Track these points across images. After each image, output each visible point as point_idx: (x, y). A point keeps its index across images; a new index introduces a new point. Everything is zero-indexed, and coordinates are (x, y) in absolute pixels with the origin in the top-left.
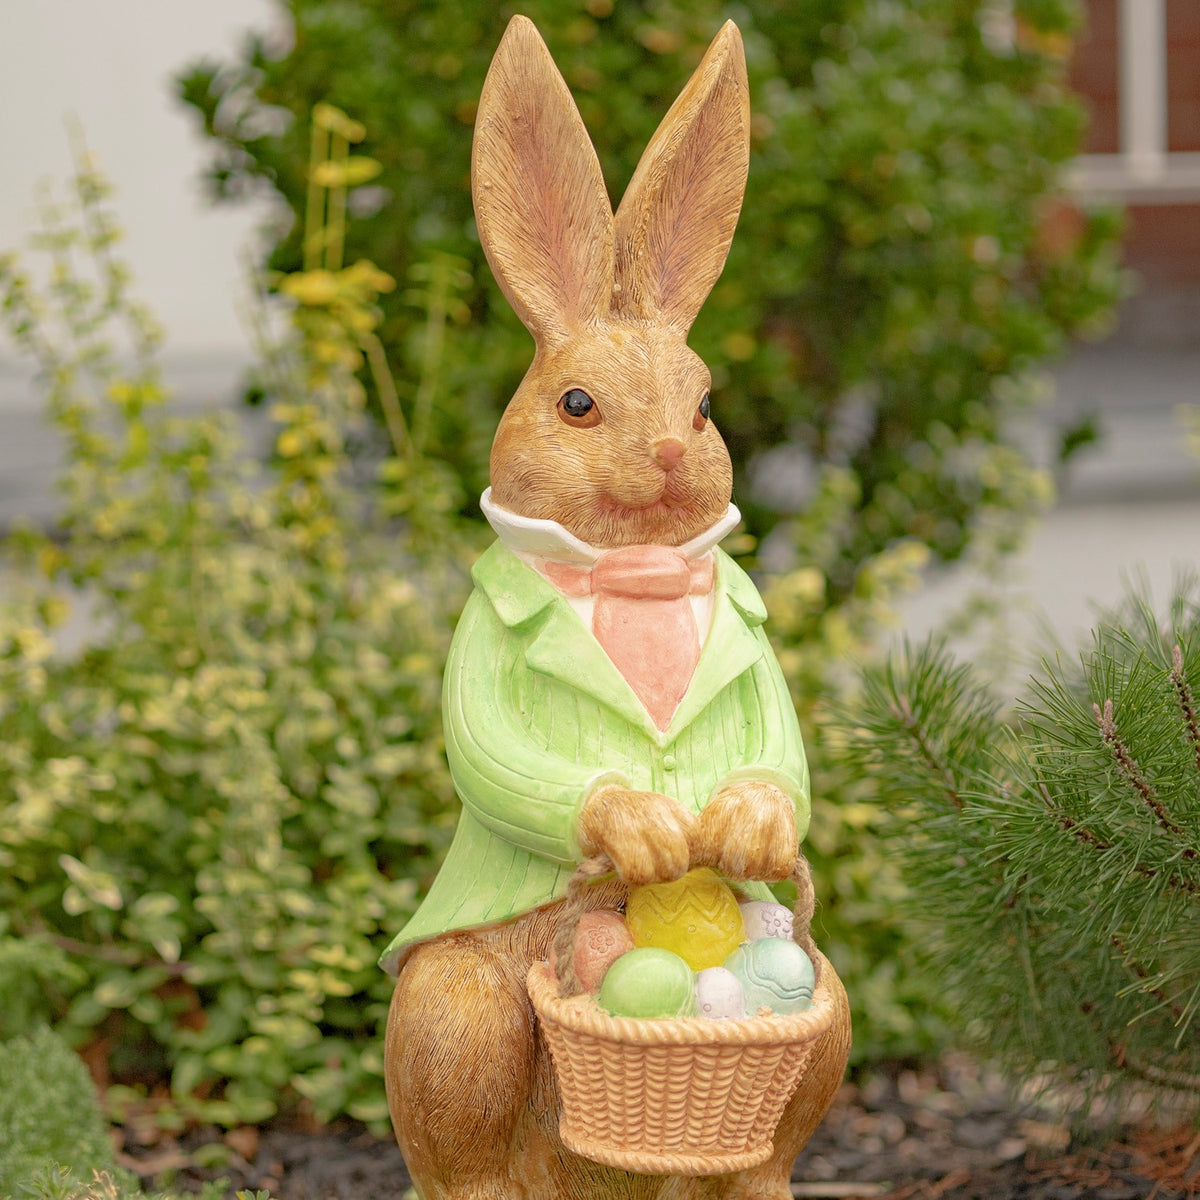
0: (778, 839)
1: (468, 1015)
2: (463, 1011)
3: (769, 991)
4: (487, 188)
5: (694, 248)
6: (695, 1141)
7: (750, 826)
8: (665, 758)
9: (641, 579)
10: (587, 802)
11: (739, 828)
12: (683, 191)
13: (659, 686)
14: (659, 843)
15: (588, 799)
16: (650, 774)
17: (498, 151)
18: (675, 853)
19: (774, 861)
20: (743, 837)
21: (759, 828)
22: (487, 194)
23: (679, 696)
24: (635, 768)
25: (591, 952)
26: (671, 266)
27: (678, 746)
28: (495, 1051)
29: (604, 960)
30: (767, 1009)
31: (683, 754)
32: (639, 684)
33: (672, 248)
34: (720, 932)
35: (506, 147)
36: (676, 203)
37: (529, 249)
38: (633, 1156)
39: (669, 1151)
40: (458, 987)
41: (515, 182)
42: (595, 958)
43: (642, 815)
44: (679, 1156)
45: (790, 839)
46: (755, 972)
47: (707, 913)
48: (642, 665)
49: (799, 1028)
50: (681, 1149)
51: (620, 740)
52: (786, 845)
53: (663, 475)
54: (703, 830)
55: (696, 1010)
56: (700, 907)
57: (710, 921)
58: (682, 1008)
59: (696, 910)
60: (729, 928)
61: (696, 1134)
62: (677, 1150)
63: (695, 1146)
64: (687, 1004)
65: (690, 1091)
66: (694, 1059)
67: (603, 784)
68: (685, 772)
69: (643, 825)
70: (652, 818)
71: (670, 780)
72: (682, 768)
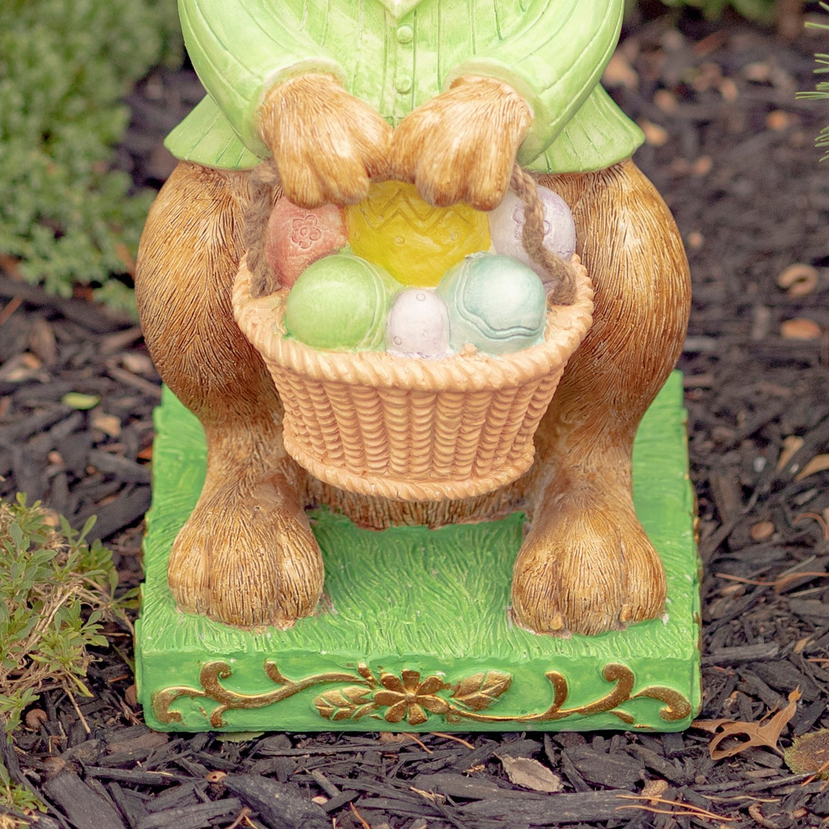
0: (478, 170)
1: (176, 278)
2: (173, 272)
3: (475, 328)
6: (400, 469)
7: (440, 156)
8: (400, 29)
10: (267, 96)
11: (429, 154)
14: (323, 170)
15: (270, 93)
16: (382, 44)
18: (341, 183)
19: (473, 193)
20: (431, 167)
21: (452, 157)
24: (365, 37)
25: (293, 245)
27: (420, 14)
28: (203, 323)
29: (305, 257)
30: (470, 348)
31: (426, 22)
34: (435, 245)
38: (334, 472)
39: (373, 474)
40: (176, 240)
42: (295, 253)
43: (309, 134)
44: (384, 480)
45: (494, 171)
46: (464, 303)
47: (420, 224)
49: (504, 375)
50: (387, 474)
52: (487, 178)
54: (393, 149)
55: (387, 341)
56: (412, 215)
57: (423, 234)
58: (365, 340)
59: (407, 220)
60: (449, 241)
61: (402, 462)
62: (381, 474)
63: (401, 473)
64: (373, 334)
65: (383, 423)
66: (378, 396)
67: (292, 75)
68: (428, 45)
69: (308, 145)
70: (319, 139)
71: (405, 55)
72: (424, 39)
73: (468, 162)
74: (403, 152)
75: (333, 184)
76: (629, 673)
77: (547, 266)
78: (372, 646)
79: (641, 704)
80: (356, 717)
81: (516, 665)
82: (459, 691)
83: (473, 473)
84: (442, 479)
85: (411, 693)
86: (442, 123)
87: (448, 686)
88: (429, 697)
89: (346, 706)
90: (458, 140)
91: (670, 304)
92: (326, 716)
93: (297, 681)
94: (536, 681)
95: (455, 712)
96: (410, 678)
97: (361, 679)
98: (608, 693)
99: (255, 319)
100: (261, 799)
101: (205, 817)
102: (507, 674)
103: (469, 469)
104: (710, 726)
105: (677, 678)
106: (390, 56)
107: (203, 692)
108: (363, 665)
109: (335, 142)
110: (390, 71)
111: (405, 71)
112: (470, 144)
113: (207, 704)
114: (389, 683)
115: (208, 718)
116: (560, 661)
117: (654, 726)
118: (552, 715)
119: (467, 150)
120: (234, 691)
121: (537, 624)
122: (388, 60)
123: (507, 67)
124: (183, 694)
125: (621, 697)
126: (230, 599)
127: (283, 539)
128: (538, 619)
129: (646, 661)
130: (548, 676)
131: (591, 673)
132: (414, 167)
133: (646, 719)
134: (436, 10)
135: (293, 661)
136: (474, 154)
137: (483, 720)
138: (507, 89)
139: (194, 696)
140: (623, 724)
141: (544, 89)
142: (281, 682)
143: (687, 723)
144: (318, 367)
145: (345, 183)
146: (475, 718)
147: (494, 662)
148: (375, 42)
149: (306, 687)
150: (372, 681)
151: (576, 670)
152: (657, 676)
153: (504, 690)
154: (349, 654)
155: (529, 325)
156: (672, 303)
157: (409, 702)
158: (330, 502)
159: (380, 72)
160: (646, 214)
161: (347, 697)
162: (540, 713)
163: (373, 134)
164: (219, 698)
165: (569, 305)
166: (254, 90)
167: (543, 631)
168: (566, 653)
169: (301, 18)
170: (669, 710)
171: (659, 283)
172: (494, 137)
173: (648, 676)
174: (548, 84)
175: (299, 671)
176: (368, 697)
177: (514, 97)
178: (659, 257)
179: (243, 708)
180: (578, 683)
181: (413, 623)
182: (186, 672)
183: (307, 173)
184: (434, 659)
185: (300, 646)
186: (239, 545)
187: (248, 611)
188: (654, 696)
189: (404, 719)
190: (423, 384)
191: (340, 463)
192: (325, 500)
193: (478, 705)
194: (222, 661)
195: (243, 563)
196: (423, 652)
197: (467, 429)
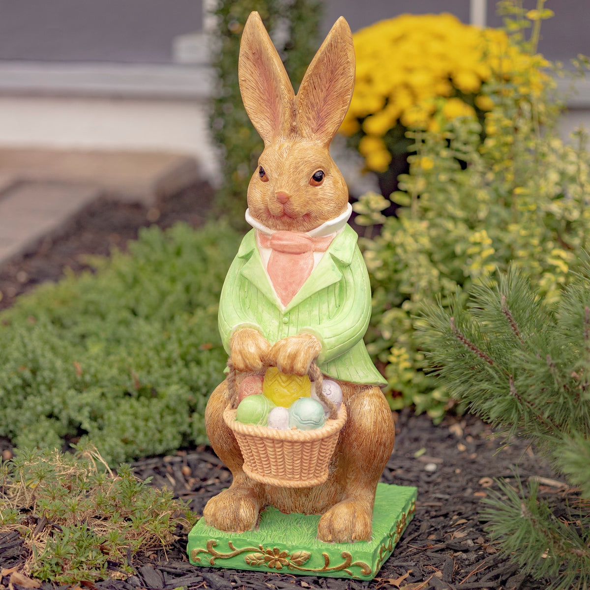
3: (297, 420)
4: (243, 80)
5: (332, 109)
7: (284, 354)
8: (284, 319)
9: (281, 245)
11: (281, 354)
12: (327, 85)
13: (286, 289)
15: (234, 333)
16: (278, 324)
17: (247, 65)
19: (295, 369)
20: (281, 358)
21: (287, 355)
22: (243, 82)
23: (294, 293)
24: (273, 321)
26: (323, 115)
27: (291, 314)
28: (220, 424)
30: (295, 427)
31: (293, 317)
32: (278, 287)
33: (323, 108)
34: (288, 392)
35: (251, 64)
36: (324, 90)
37: (263, 105)
39: (267, 476)
41: (257, 78)
42: (245, 395)
44: (270, 478)
45: (302, 361)
46: (294, 412)
47: (283, 384)
48: (280, 280)
50: (271, 475)
51: (269, 309)
52: (299, 363)
53: (282, 206)
55: (267, 423)
56: (281, 381)
57: (284, 388)
58: (260, 422)
59: (279, 383)
60: (293, 391)
61: (275, 471)
62: (269, 476)
63: (275, 475)
64: (263, 420)
65: (267, 455)
66: (264, 443)
67: (242, 328)
68: (293, 325)
69: (240, 348)
70: (244, 346)
71: (285, 328)
72: (292, 323)
73: (293, 357)
74: (273, 353)
75: (247, 361)
76: (350, 556)
77: (326, 403)
78: (265, 539)
79: (355, 568)
80: (258, 565)
81: (312, 550)
82: (293, 558)
83: (300, 479)
84: (289, 479)
85: (277, 557)
86: (286, 343)
87: (289, 556)
88: (282, 559)
89: (254, 560)
90: (290, 349)
91: (380, 431)
92: (248, 563)
93: (238, 550)
94: (320, 556)
95: (292, 566)
96: (276, 551)
97: (260, 550)
98: (343, 563)
99: (228, 415)
100: (211, 579)
101: (189, 582)
102: (309, 553)
103: (298, 476)
104: (379, 579)
105: (367, 559)
106: (280, 328)
107: (207, 551)
108: (261, 545)
109: (249, 347)
110: (280, 333)
111: (285, 333)
112: (294, 351)
113: (209, 556)
114: (269, 553)
115: (209, 561)
116: (327, 550)
117: (360, 577)
118: (324, 570)
119: (293, 353)
120: (218, 552)
121: (323, 538)
122: (279, 330)
123: (314, 329)
124: (201, 552)
125: (347, 565)
126: (220, 520)
127: (242, 503)
128: (324, 536)
129: (357, 552)
130: (323, 555)
131: (338, 555)
132: (276, 359)
133: (357, 574)
134: (297, 314)
135: (238, 542)
136: (296, 355)
137: (301, 570)
138: (313, 337)
139: (205, 552)
140: (349, 576)
141: (326, 338)
142: (233, 550)
143: (371, 578)
144: (243, 430)
145: (252, 361)
146: (299, 569)
147: (305, 548)
148: (276, 323)
149: (242, 552)
150: (264, 551)
151: (333, 554)
152: (360, 558)
153: (308, 559)
154: (256, 541)
155: (315, 420)
156: (381, 432)
157: (276, 560)
158: (273, 504)
159: (277, 334)
160: (375, 400)
161: (255, 557)
162: (320, 569)
163: (263, 346)
164: (213, 554)
165: (334, 419)
166: (228, 332)
167: (325, 541)
168: (330, 547)
169: (254, 315)
170: (364, 571)
171: (375, 423)
172: (303, 350)
173: (357, 558)
174: (328, 337)
175: (240, 546)
176: (262, 557)
177: (315, 340)
178: (377, 414)
179: (221, 558)
180: (334, 558)
181: (283, 536)
182: (202, 544)
183: (240, 357)
184: (285, 545)
185: (242, 537)
186: (225, 502)
187: (225, 524)
188: (358, 565)
189: (275, 567)
190: (276, 437)
191: (256, 472)
192: (272, 503)
193: (299, 564)
194: (214, 540)
195: (225, 508)
196: (282, 543)
197: (296, 459)
